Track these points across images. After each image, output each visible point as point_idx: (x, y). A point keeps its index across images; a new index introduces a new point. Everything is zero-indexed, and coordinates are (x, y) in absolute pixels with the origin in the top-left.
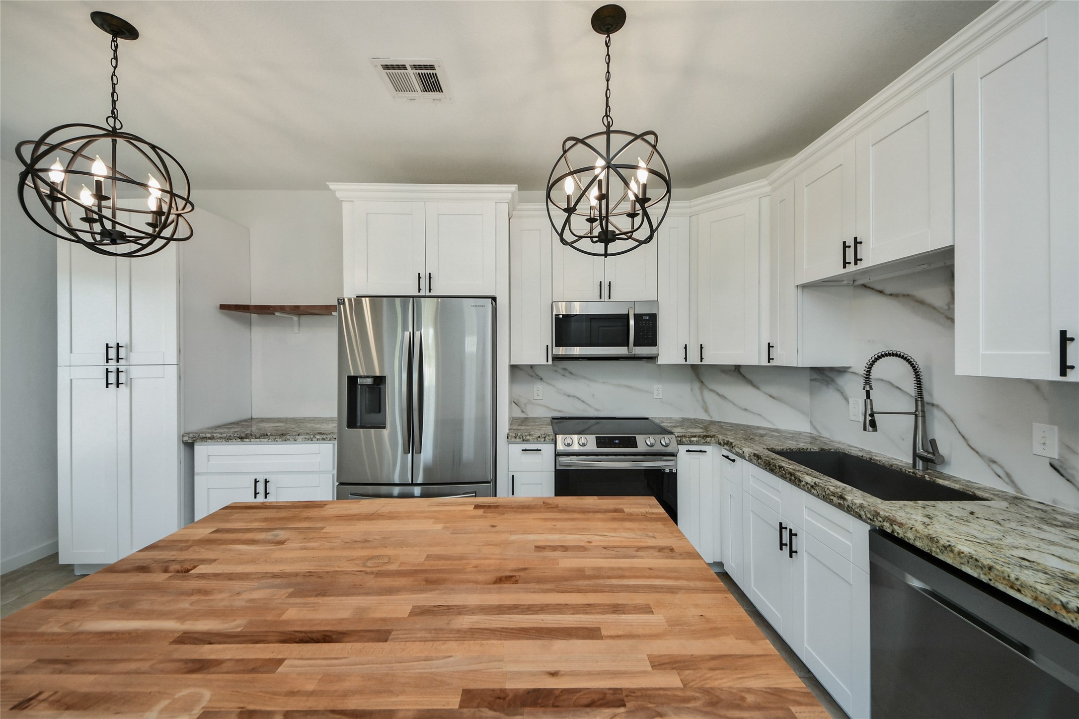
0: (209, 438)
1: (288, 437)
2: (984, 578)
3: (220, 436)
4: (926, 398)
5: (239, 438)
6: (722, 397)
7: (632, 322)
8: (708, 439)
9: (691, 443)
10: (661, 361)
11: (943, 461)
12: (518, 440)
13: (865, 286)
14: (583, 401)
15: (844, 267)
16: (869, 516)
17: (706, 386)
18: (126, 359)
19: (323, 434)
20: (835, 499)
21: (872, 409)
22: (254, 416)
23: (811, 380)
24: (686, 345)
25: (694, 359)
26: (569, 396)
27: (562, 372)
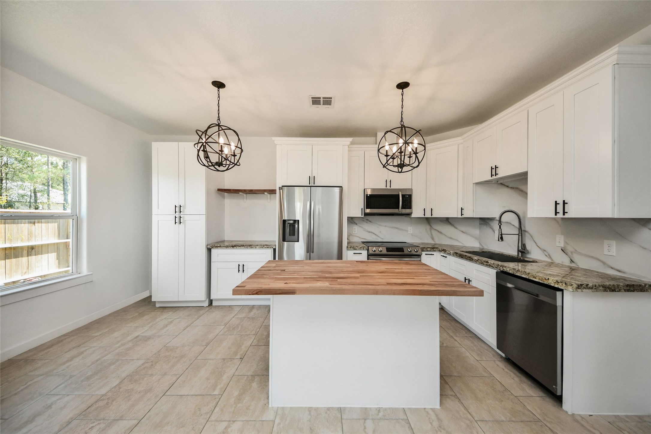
0: (219, 247)
1: (253, 246)
2: (527, 277)
3: (223, 245)
4: (523, 229)
5: (232, 246)
6: (441, 233)
7: (401, 198)
8: (435, 249)
9: (427, 251)
10: (413, 216)
11: (528, 252)
12: (352, 249)
13: (501, 184)
14: (376, 235)
15: (492, 177)
16: (496, 266)
17: (432, 227)
18: (183, 212)
19: (268, 245)
20: (485, 263)
21: (501, 232)
22: (226, 240)
23: (480, 224)
24: (424, 209)
25: (428, 215)
26: (369, 232)
27: (366, 220)
